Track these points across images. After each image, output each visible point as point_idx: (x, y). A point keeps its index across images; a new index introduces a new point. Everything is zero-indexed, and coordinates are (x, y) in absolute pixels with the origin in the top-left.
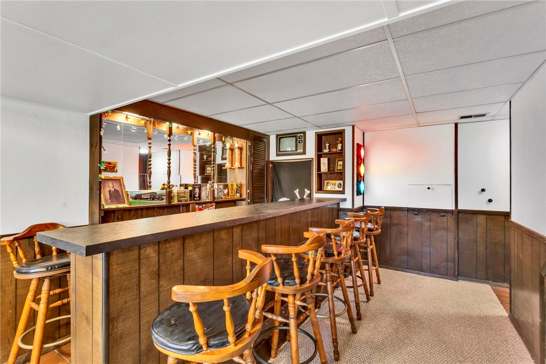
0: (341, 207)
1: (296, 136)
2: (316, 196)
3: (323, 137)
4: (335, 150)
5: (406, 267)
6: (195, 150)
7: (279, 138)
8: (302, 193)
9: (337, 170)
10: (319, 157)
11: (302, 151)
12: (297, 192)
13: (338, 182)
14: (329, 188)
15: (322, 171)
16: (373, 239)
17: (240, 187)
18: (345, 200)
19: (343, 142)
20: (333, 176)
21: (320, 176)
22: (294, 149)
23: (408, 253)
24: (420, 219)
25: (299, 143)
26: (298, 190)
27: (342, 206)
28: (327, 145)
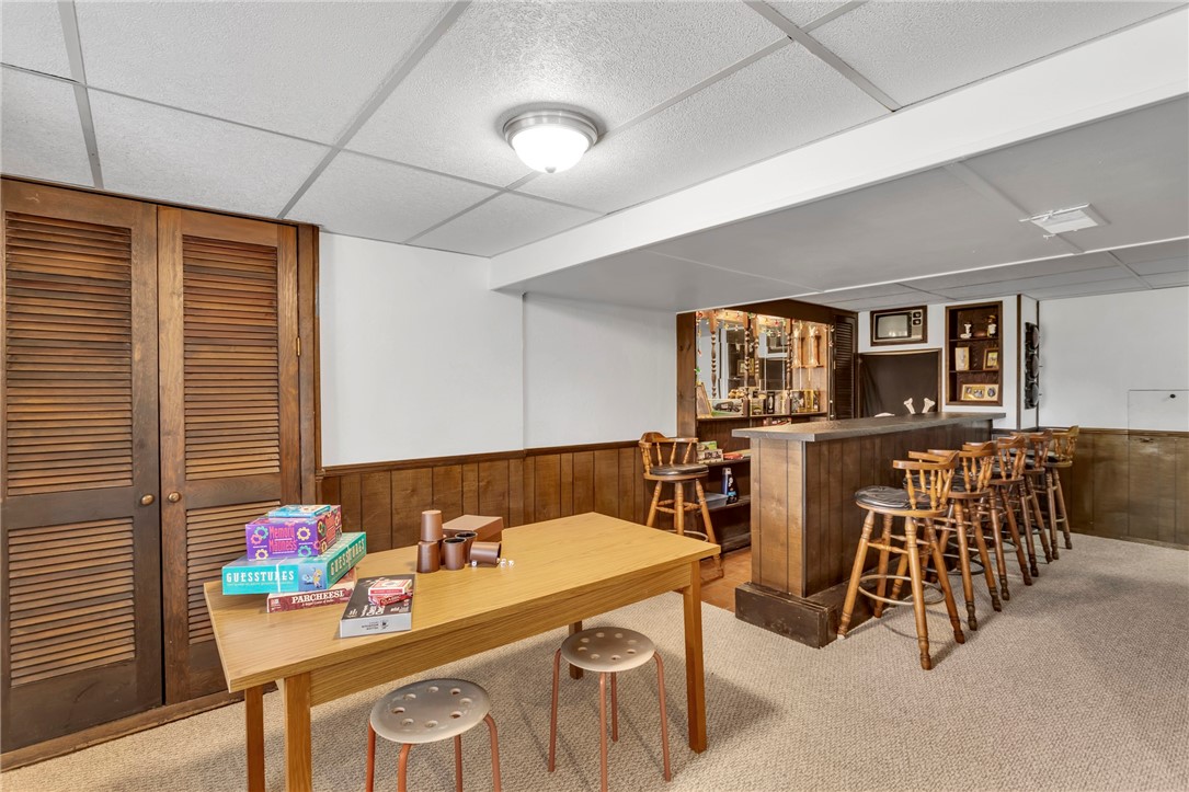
0: (995, 427)
1: (908, 314)
2: (947, 409)
3: (959, 313)
4: (983, 334)
5: (1125, 531)
6: (713, 339)
7: (877, 316)
8: (919, 405)
9: (987, 367)
10: (952, 347)
11: (920, 337)
12: (909, 403)
13: (988, 387)
14: (972, 397)
15: (957, 369)
16: (1057, 477)
17: (818, 395)
18: (1003, 416)
19: (998, 322)
20: (978, 377)
21: (954, 378)
22: (906, 334)
23: (1129, 507)
24: (1156, 450)
25: (915, 324)
26: (911, 400)
27: (997, 425)
28: (968, 326)
